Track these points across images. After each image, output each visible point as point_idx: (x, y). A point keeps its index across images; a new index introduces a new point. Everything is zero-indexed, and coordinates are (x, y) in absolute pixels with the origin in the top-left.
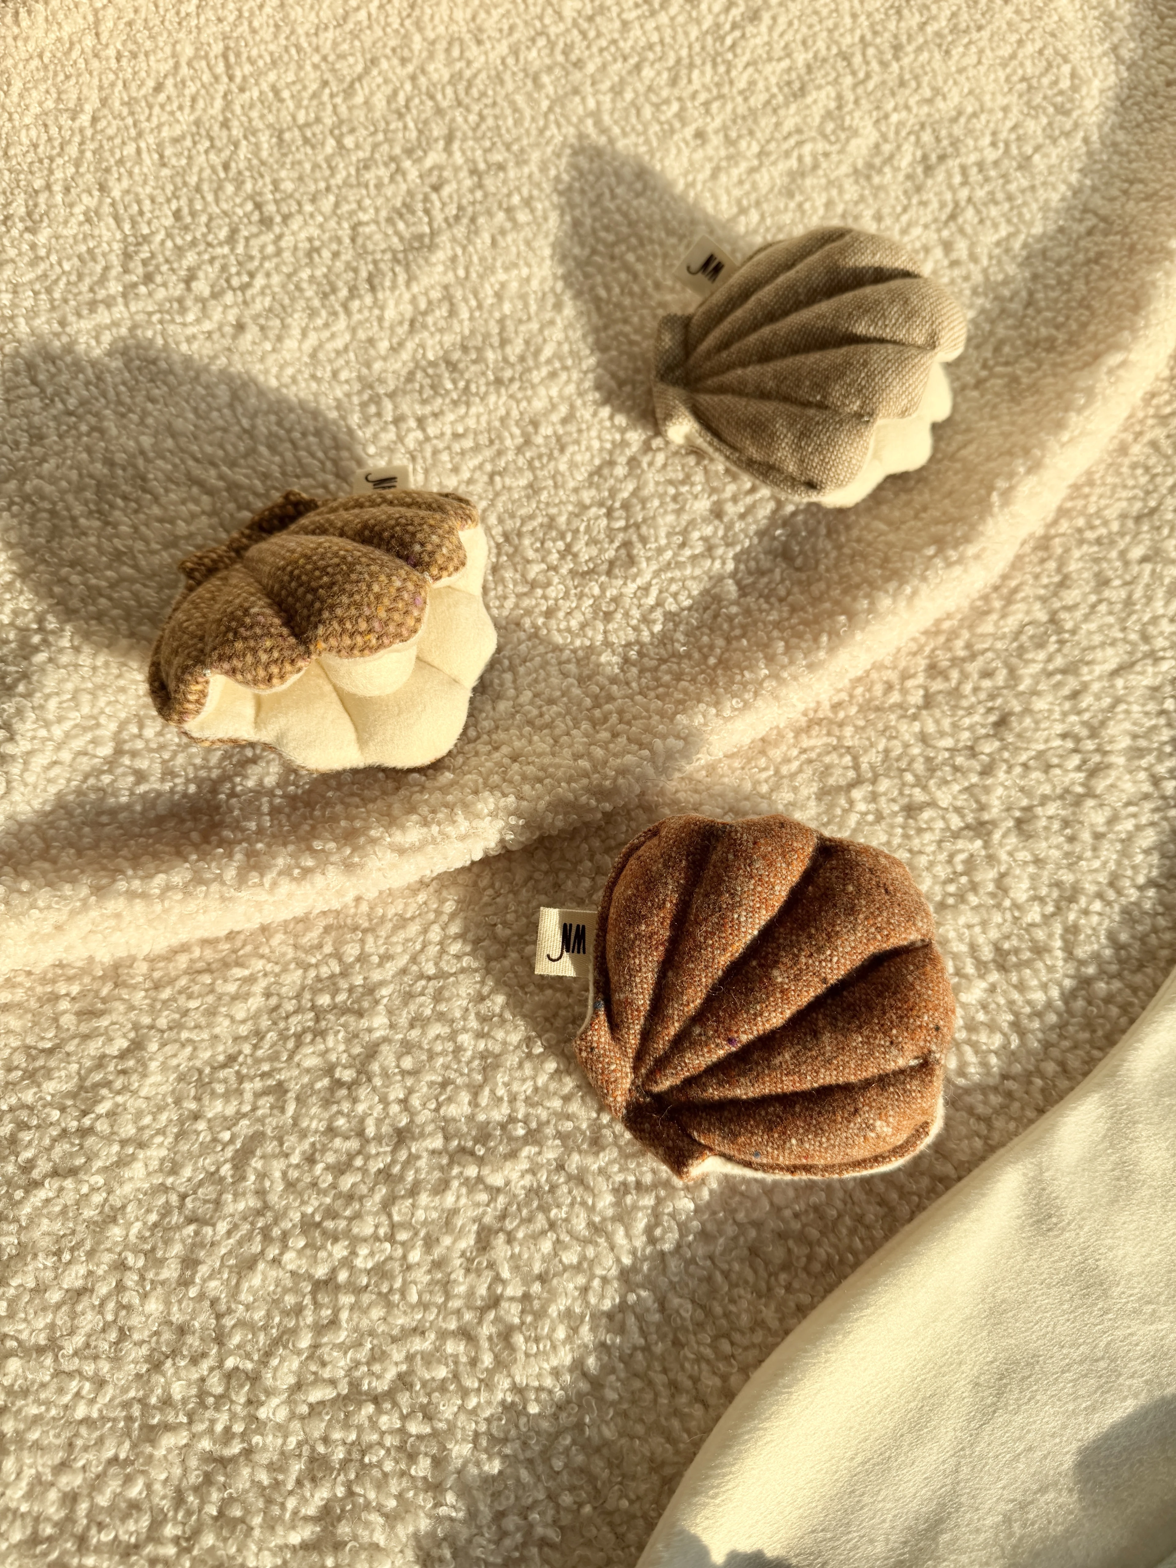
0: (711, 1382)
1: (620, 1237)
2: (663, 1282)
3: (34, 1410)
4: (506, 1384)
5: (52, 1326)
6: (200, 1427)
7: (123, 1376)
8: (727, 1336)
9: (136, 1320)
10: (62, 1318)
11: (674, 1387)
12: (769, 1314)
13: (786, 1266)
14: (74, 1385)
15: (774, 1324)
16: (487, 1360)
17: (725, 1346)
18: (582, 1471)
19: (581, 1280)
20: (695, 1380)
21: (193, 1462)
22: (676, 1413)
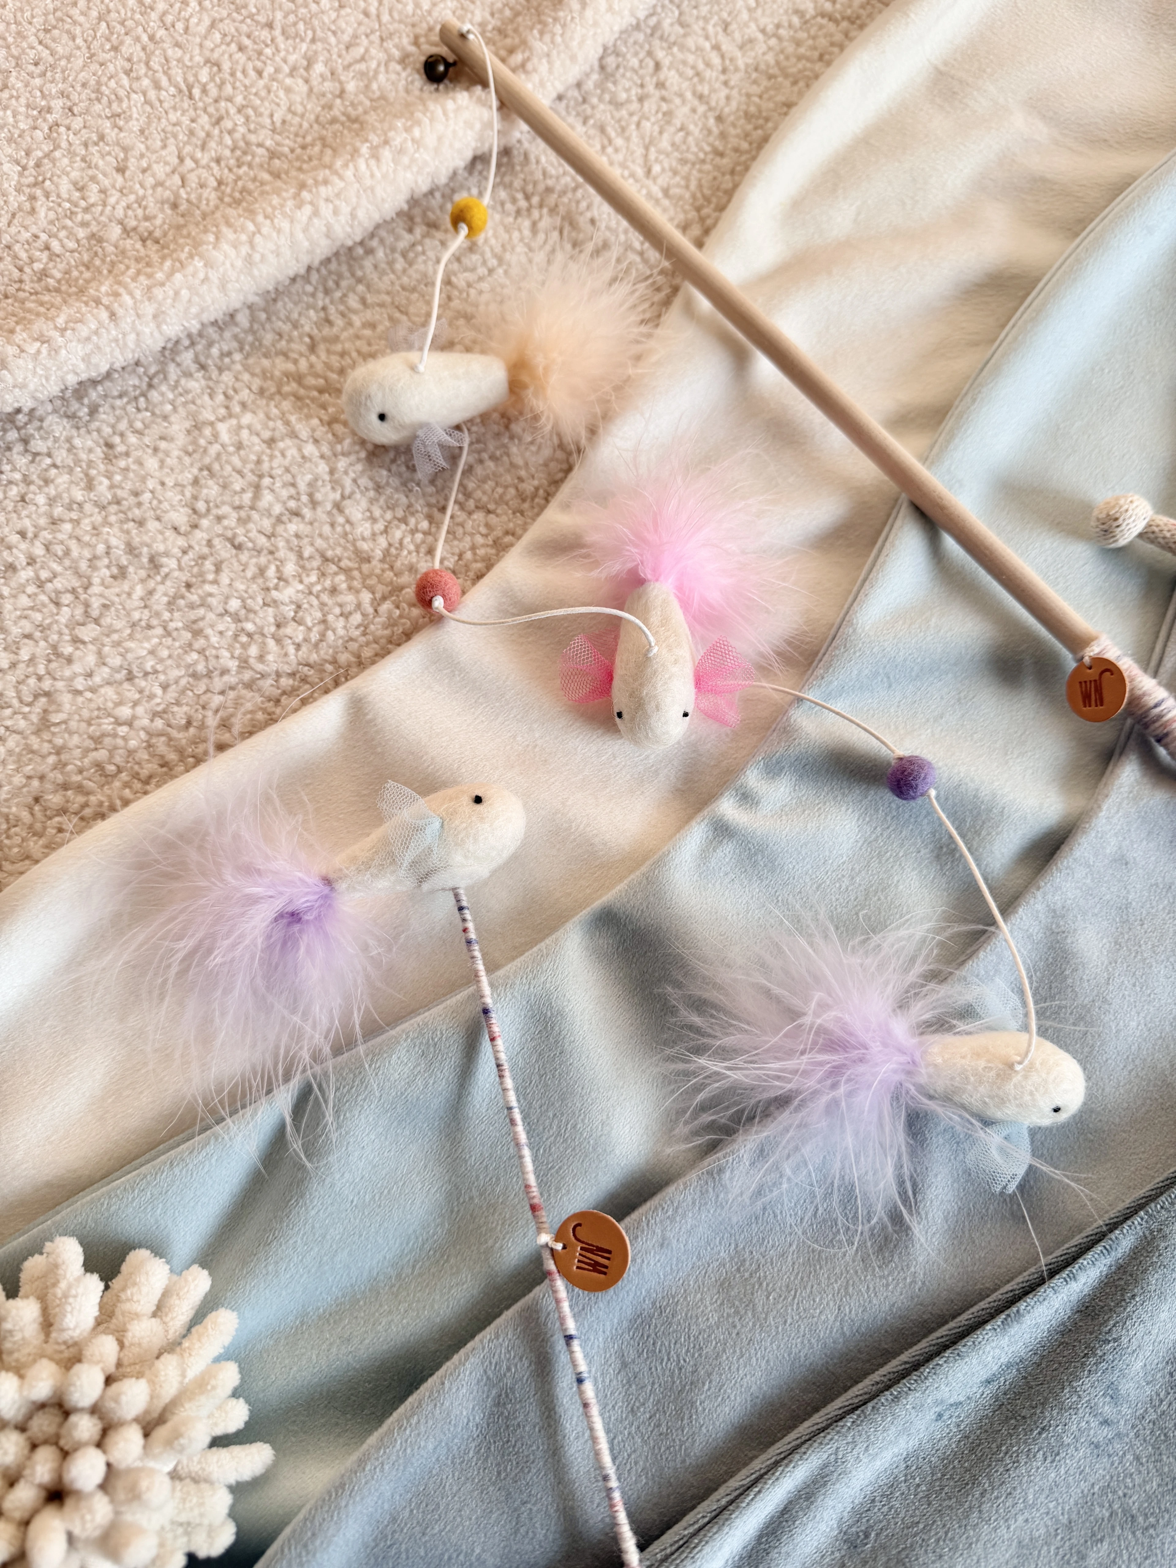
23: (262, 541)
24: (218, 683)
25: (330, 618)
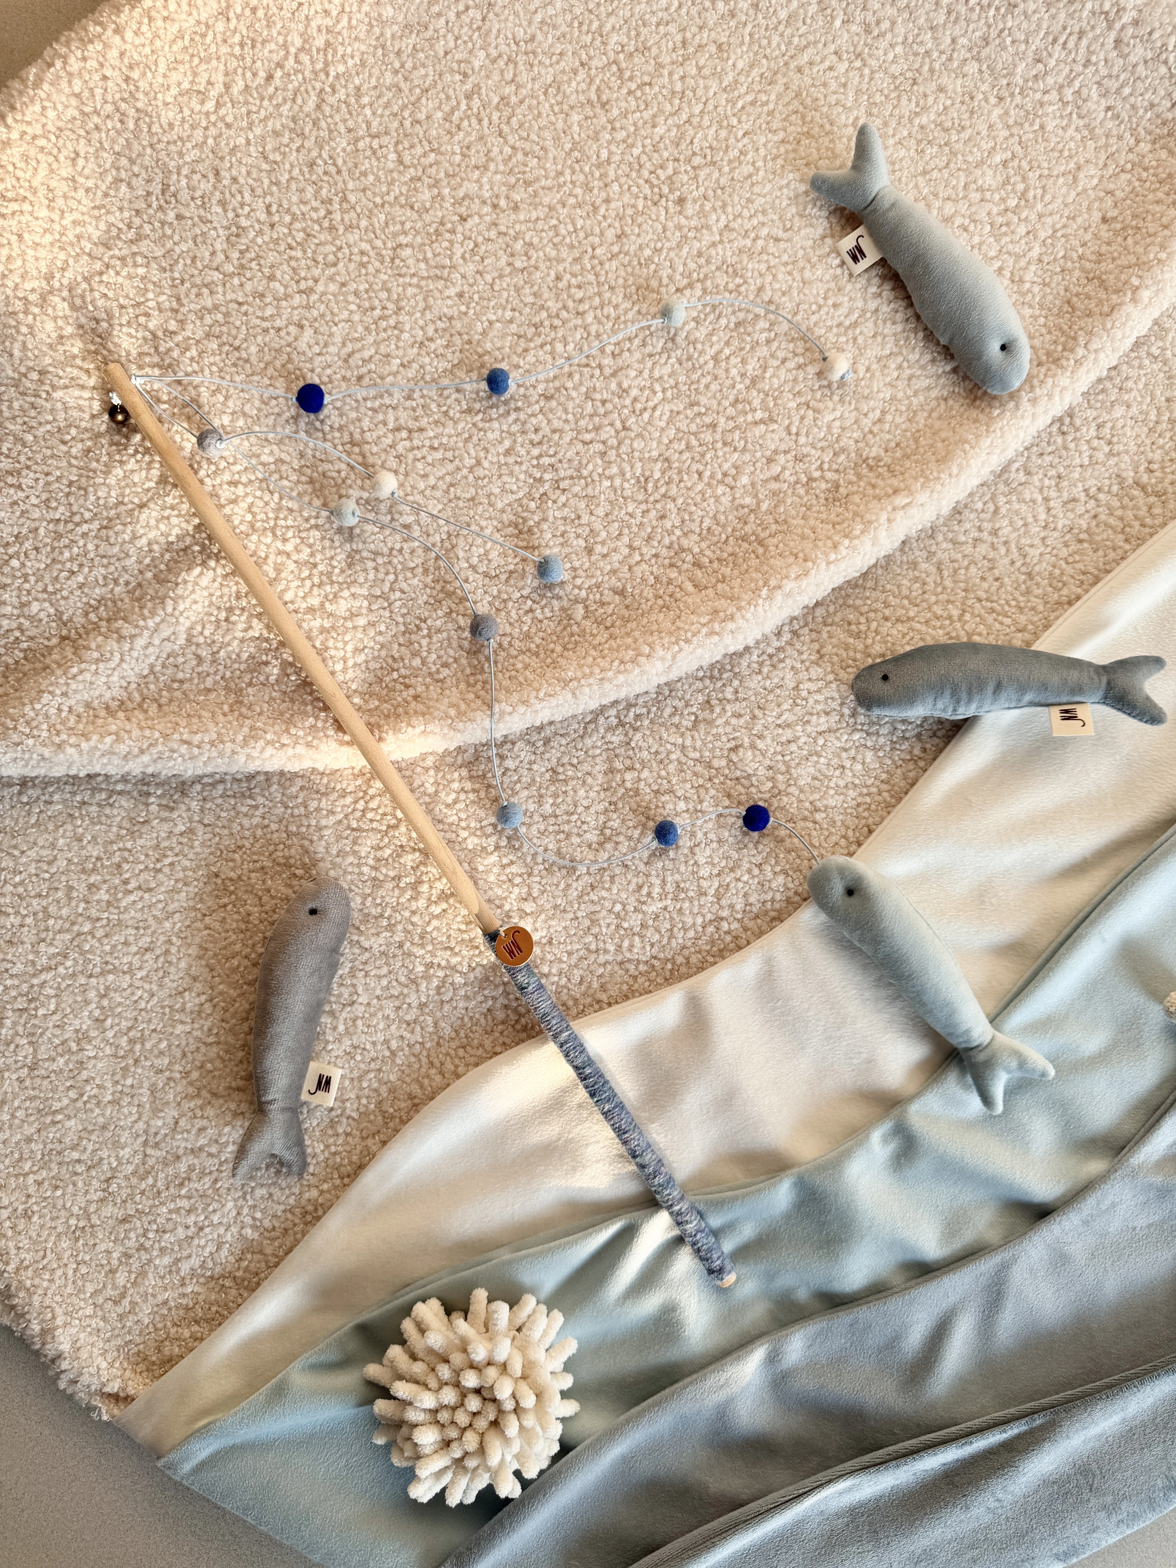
0: (449, 1066)
1: (423, 987)
2: (439, 1014)
3: (119, 1000)
4: (349, 1043)
5: (131, 963)
6: (196, 1026)
7: (163, 994)
8: (464, 1047)
9: (172, 970)
10: (136, 962)
11: (432, 1064)
12: (488, 1043)
13: (503, 1023)
14: (139, 993)
15: (489, 1048)
16: (341, 1028)
17: (461, 1052)
18: (376, 1090)
19: (397, 1004)
20: (442, 1064)
21: (191, 1041)
22: (428, 1076)
23: (642, 867)
24: (602, 959)
25: (675, 930)
